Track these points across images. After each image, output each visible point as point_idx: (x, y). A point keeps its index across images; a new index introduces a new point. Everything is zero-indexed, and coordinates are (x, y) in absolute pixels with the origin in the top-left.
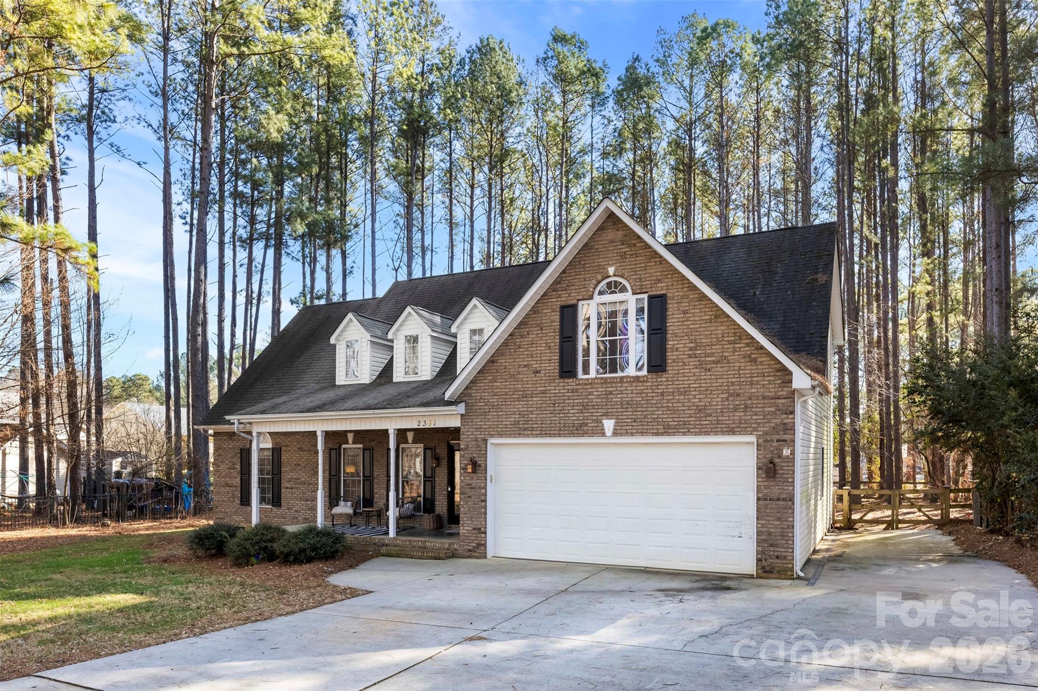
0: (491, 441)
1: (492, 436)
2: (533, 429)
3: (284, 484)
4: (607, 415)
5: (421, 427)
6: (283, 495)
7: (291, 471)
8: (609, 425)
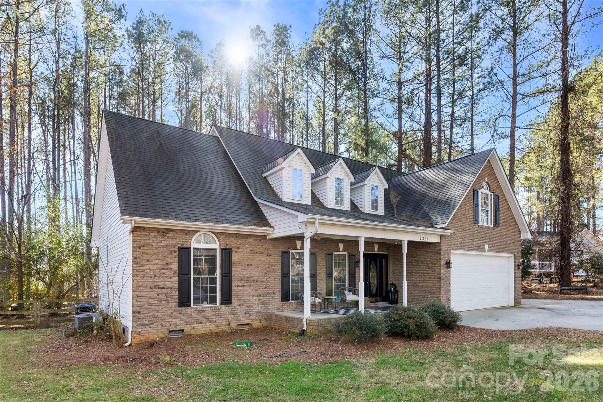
0: (452, 251)
1: (453, 249)
2: (466, 246)
3: (235, 283)
4: (486, 242)
5: (422, 241)
6: (233, 293)
7: (243, 270)
8: (487, 246)
